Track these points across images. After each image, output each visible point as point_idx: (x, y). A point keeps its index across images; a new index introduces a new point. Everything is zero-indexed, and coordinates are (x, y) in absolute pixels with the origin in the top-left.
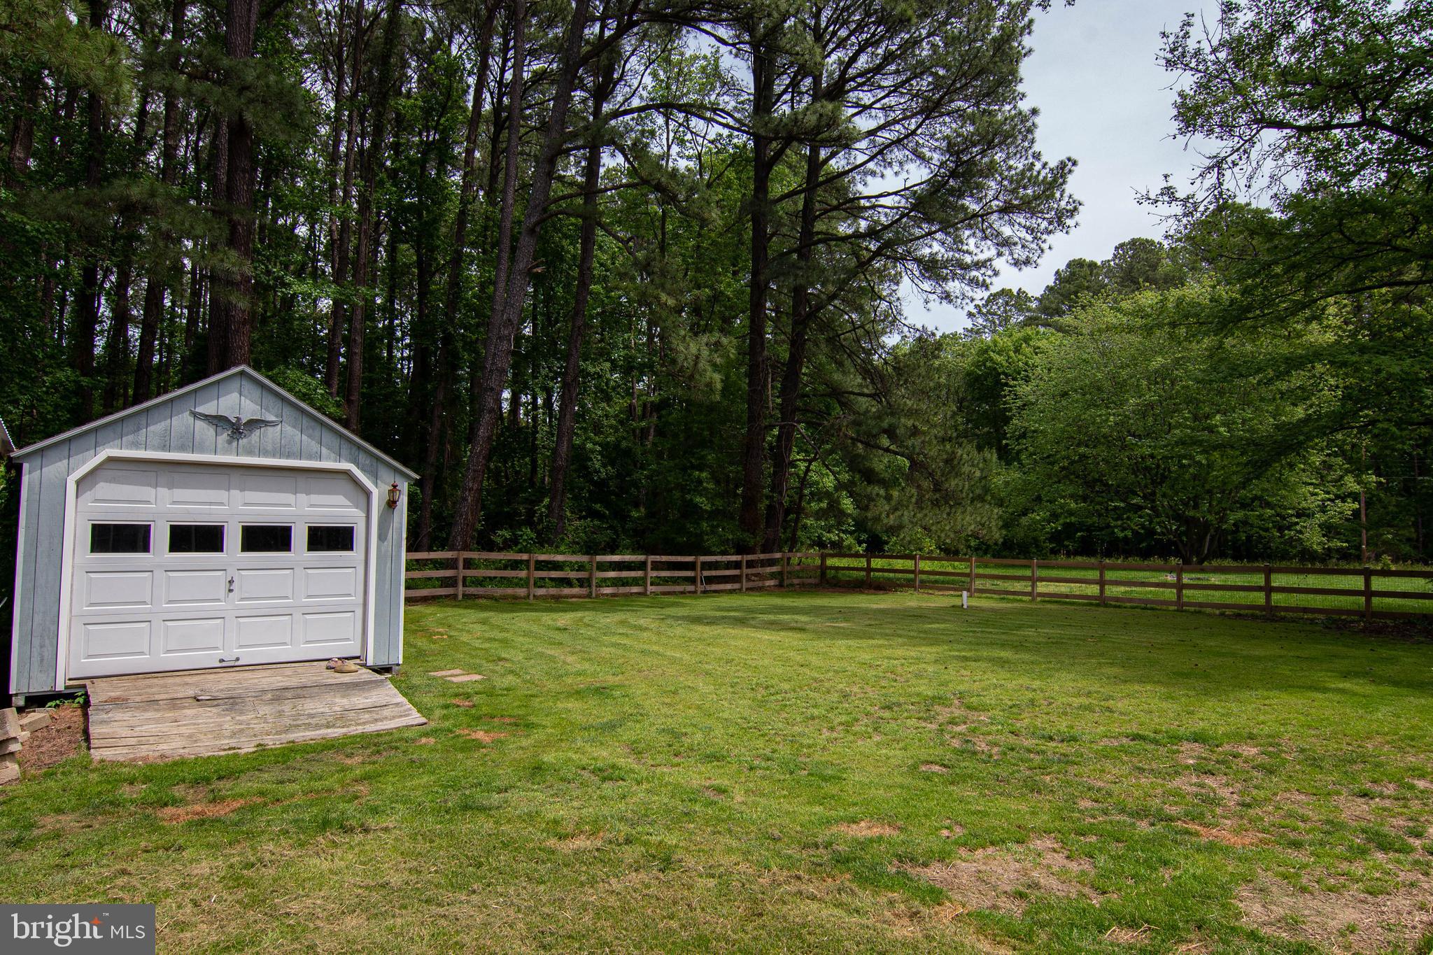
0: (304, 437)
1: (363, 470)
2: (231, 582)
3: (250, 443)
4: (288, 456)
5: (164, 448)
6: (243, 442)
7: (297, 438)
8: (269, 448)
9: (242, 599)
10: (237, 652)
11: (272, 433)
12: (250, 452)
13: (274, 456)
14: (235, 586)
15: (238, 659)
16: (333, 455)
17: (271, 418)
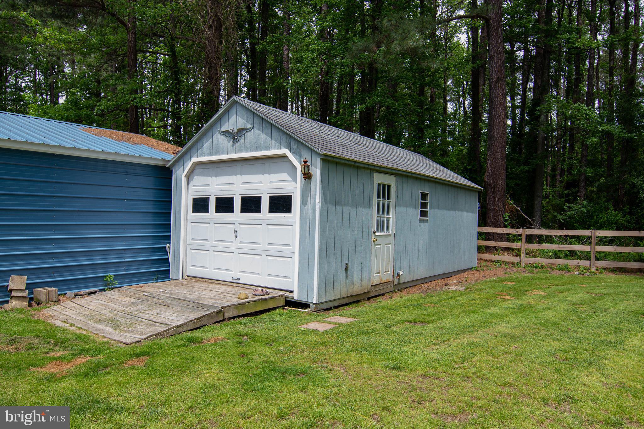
0: (264, 135)
1: (293, 153)
2: (236, 231)
3: (240, 144)
4: (257, 150)
5: (211, 154)
6: (238, 144)
7: (260, 136)
8: (248, 146)
9: (241, 242)
10: (239, 275)
11: (249, 135)
12: (240, 151)
13: (250, 151)
14: (238, 234)
15: (239, 279)
16: (277, 144)
17: (249, 126)
